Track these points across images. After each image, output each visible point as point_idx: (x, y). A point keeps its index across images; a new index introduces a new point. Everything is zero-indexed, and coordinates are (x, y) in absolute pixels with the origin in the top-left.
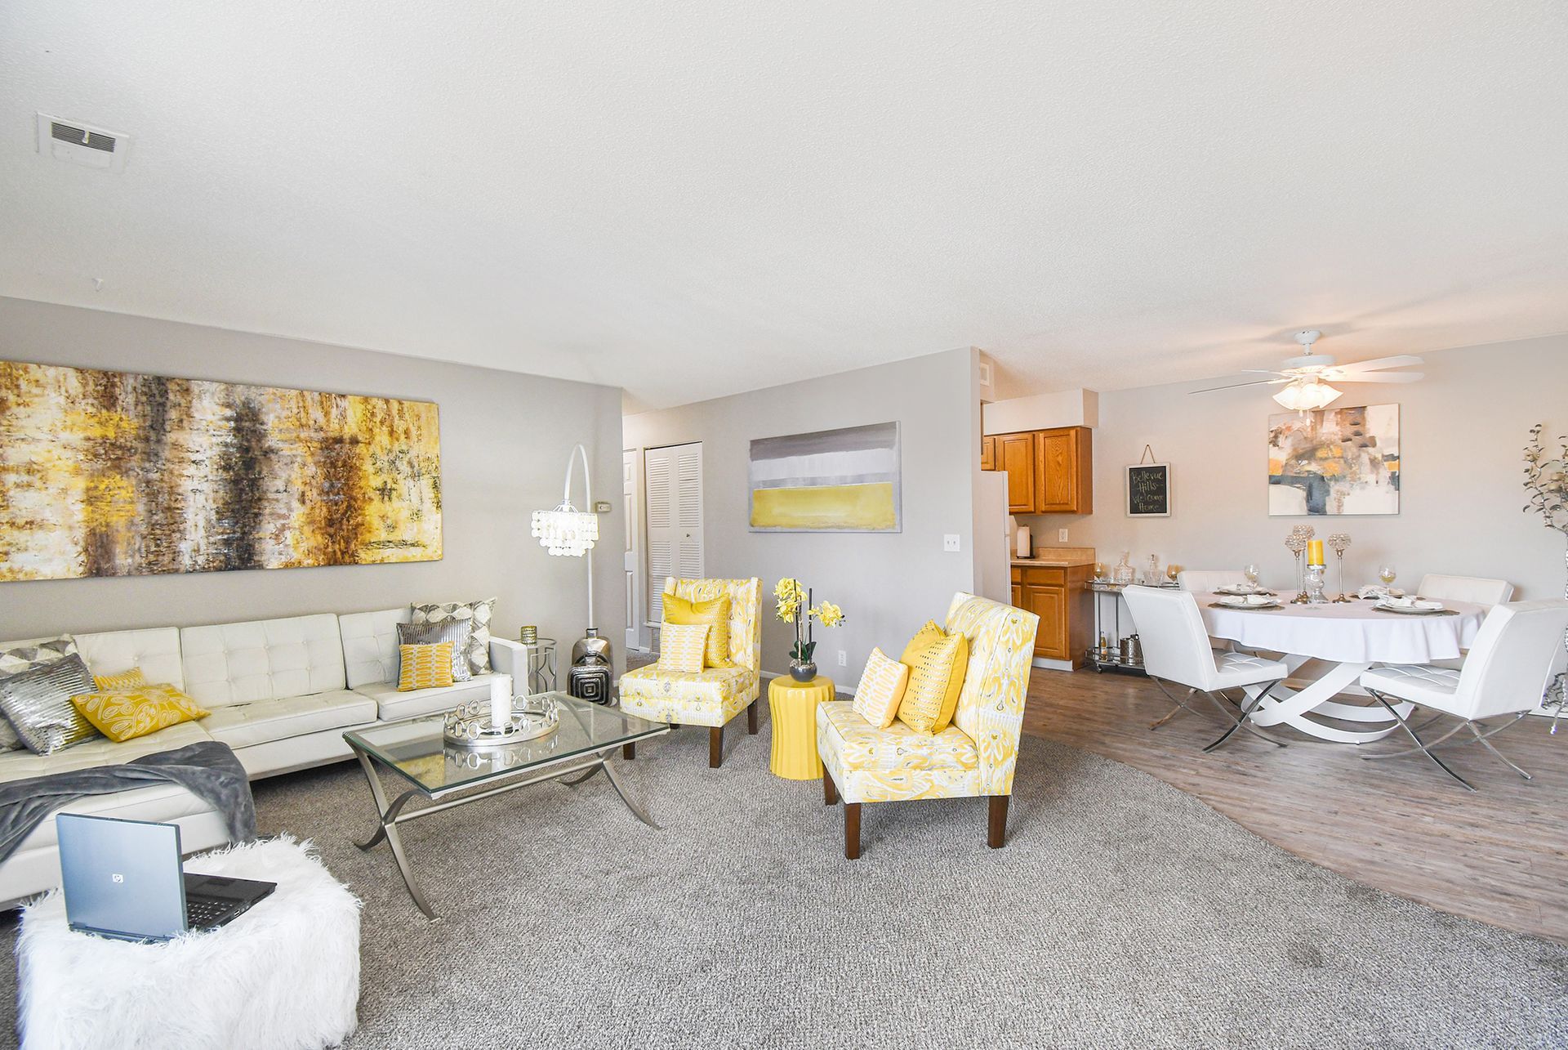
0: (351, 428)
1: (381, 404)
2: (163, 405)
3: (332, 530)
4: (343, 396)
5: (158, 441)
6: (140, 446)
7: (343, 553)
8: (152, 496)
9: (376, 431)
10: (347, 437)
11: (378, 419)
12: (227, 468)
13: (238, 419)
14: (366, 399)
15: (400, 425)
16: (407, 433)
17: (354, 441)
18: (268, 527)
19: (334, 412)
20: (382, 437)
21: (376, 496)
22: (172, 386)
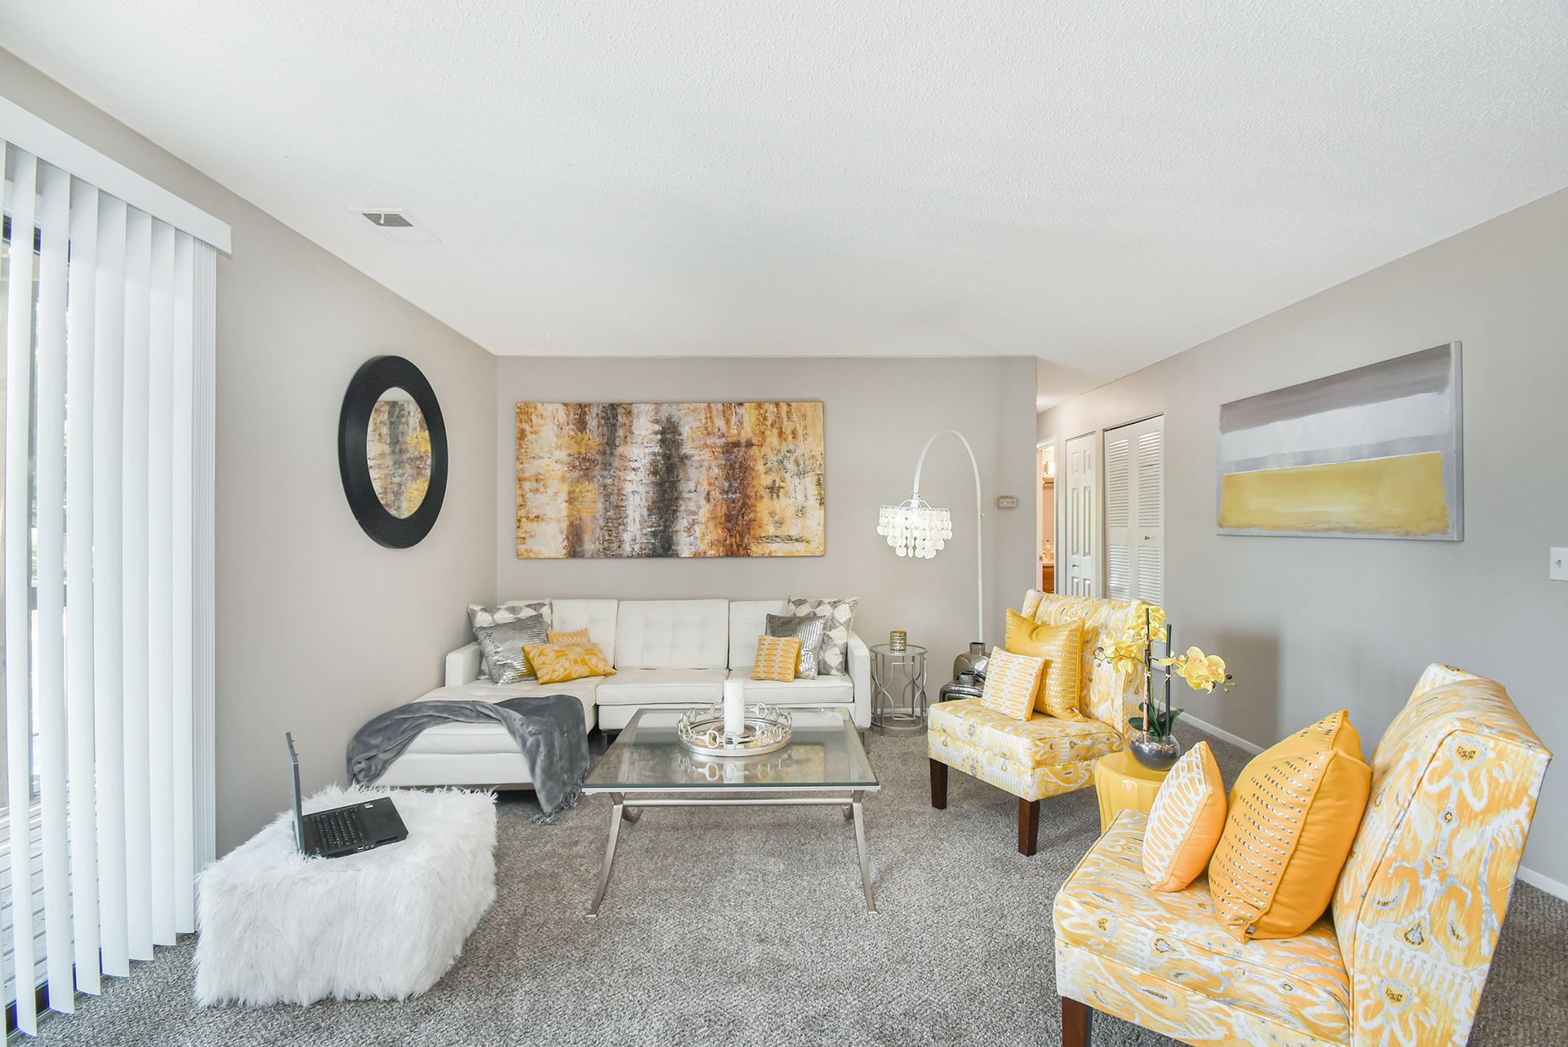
0: (747, 433)
1: (772, 408)
2: (614, 425)
3: (730, 525)
4: (741, 404)
5: (612, 454)
6: (599, 458)
7: (738, 546)
8: (607, 497)
9: (768, 433)
10: (743, 441)
11: (769, 423)
12: (655, 473)
13: (663, 433)
14: (760, 405)
15: (788, 427)
16: (794, 432)
17: (749, 445)
18: (683, 523)
19: (734, 419)
20: (772, 438)
21: (765, 493)
22: (621, 411)
